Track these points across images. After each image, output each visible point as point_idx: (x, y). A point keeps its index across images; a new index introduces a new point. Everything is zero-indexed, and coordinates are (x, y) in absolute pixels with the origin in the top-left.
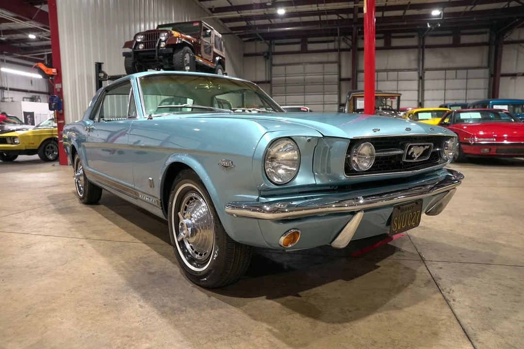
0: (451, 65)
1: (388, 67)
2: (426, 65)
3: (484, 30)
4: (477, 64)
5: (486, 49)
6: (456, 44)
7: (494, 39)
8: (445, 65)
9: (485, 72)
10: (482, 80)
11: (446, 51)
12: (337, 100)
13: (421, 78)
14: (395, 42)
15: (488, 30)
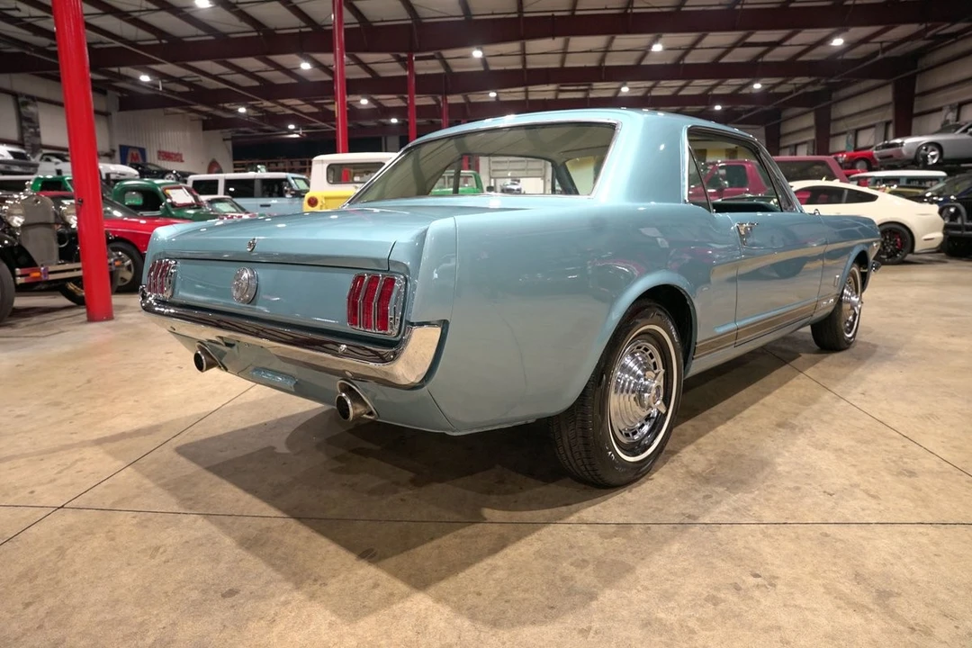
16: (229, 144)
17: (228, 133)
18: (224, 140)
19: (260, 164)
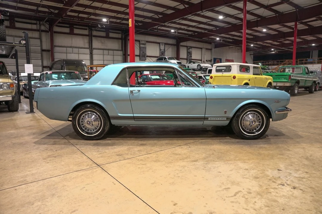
0: (105, 48)
1: (73, 45)
2: (94, 46)
3: (119, 32)
4: (117, 48)
5: (120, 41)
6: (107, 37)
7: (123, 36)
8: (102, 47)
9: (120, 53)
10: (120, 57)
11: (103, 39)
12: (41, 64)
13: (91, 54)
14: (76, 31)
15: (121, 32)
16: (252, 56)
17: (252, 53)
18: (250, 55)
19: (260, 62)
